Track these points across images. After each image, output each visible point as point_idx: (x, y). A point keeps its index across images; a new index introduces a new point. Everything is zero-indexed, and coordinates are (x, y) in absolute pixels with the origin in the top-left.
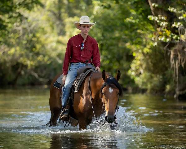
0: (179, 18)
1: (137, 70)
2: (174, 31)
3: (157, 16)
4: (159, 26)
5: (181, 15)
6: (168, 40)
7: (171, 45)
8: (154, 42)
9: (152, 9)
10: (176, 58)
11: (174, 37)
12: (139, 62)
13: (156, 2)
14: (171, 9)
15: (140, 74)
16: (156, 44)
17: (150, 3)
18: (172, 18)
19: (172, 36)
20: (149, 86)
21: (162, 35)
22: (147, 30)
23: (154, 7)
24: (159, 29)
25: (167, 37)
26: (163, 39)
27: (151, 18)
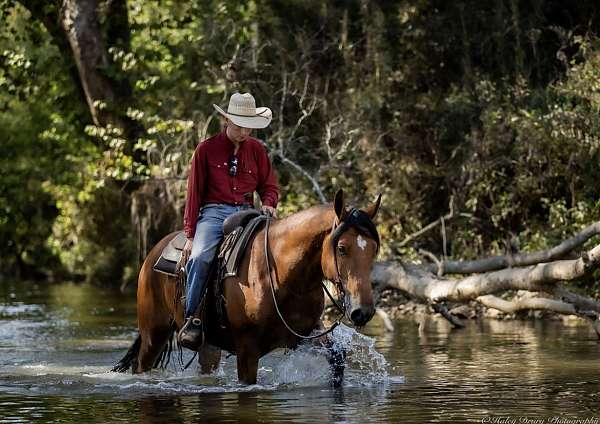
0: (150, 131)
1: (64, 237)
2: (139, 156)
3: (104, 126)
4: (108, 148)
5: (152, 124)
6: (126, 176)
7: (133, 185)
8: (97, 179)
9: (93, 112)
10: (142, 211)
11: (139, 170)
12: (68, 221)
13: (102, 99)
14: (133, 114)
15: (72, 244)
16: (101, 183)
17: (89, 100)
18: (134, 131)
19: (135, 168)
20: (89, 270)
21: (114, 166)
22: (86, 154)
23: (97, 108)
24: (107, 154)
25: (123, 169)
26: (116, 173)
27: (92, 130)
